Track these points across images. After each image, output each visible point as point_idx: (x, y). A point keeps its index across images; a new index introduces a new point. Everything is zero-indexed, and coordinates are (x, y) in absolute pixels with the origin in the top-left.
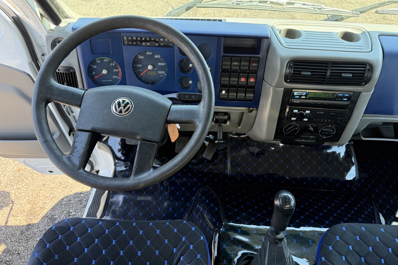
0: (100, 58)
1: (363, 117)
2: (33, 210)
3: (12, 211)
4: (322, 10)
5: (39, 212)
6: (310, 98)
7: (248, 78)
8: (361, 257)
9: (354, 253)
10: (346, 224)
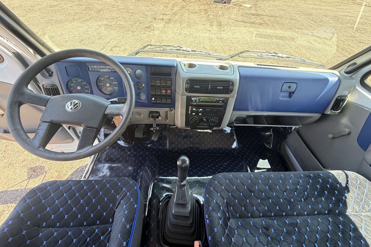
0: (75, 79)
1: (232, 112)
2: (59, 176)
3: (45, 177)
4: (210, 55)
5: (63, 177)
6: (201, 102)
7: (166, 91)
8: (229, 193)
9: (225, 191)
10: (222, 174)
